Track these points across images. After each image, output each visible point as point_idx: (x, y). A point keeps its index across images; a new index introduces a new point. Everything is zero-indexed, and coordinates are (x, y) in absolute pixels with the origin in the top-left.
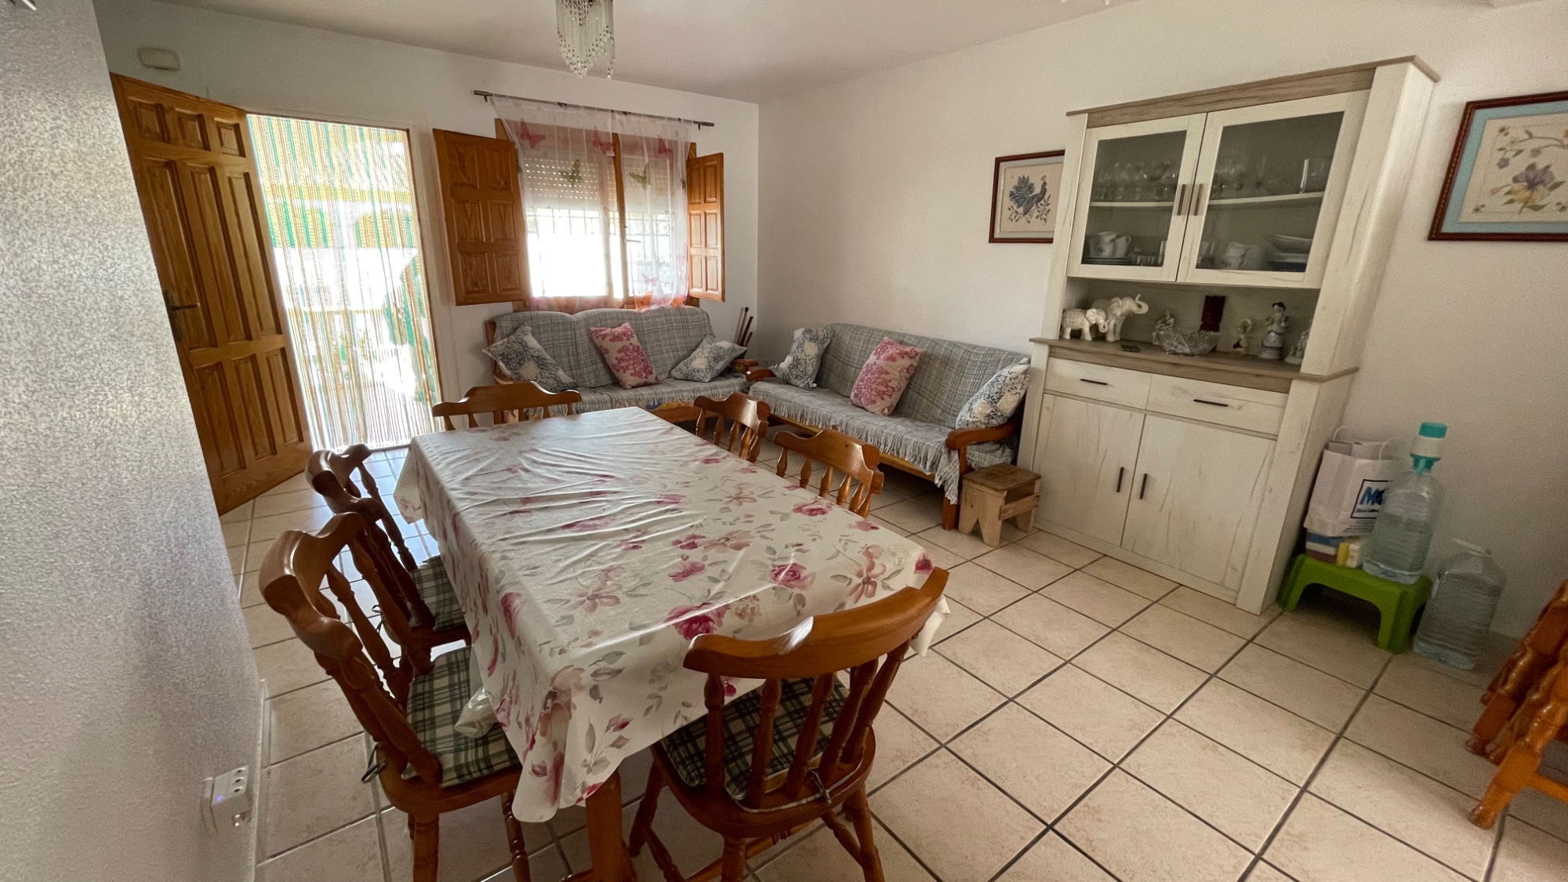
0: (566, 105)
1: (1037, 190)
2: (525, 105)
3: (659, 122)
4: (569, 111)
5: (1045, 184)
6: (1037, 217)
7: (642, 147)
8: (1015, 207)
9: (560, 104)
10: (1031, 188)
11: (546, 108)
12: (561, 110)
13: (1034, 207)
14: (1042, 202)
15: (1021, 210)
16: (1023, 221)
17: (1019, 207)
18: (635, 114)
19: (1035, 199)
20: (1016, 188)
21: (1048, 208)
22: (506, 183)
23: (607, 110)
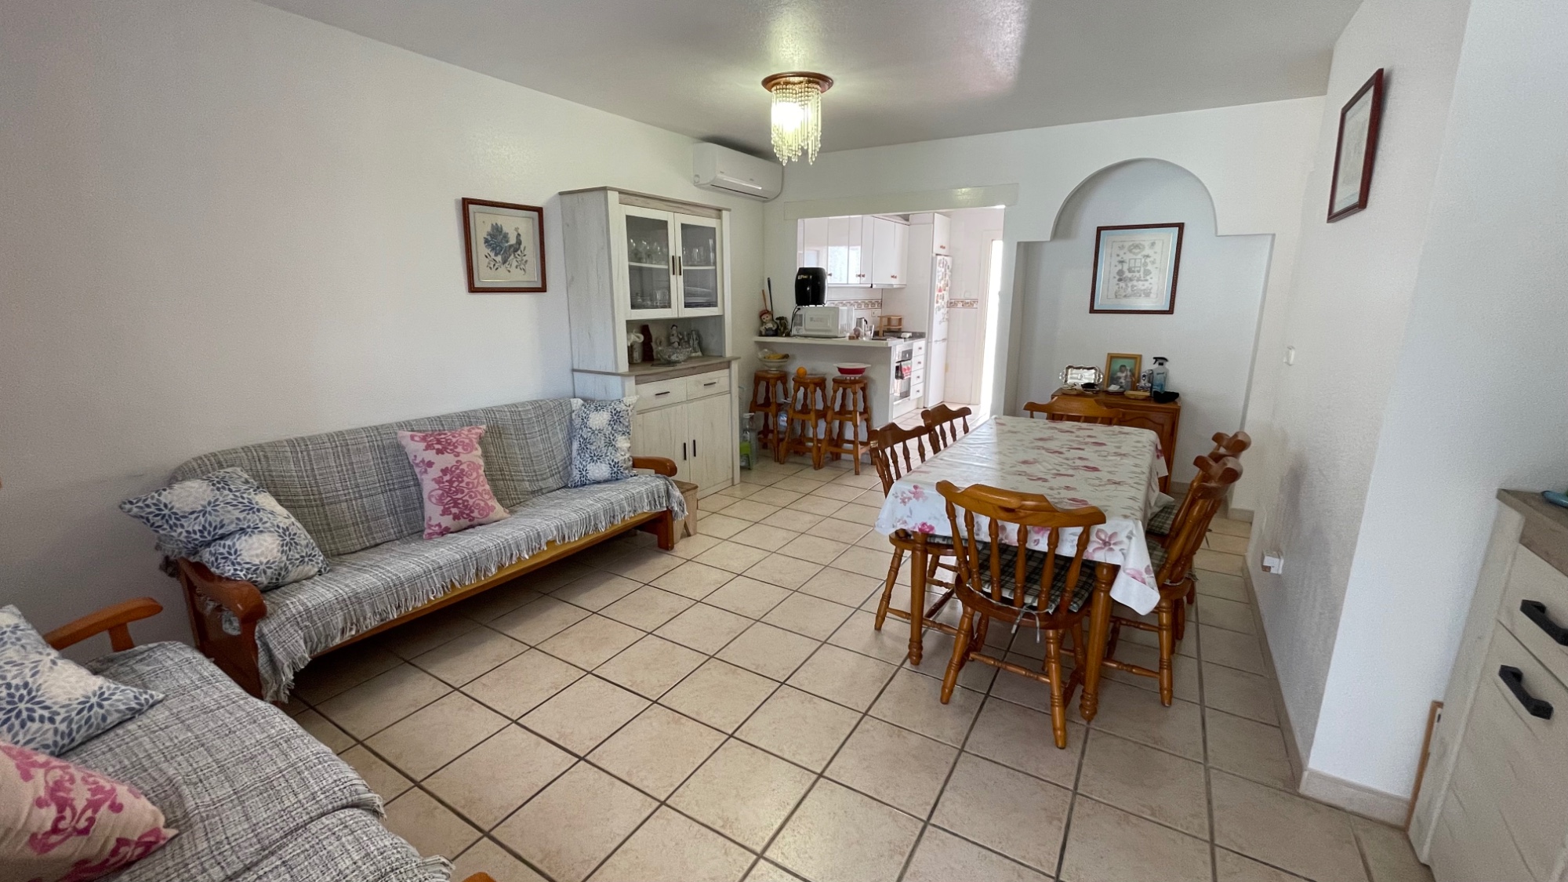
1: (513, 241)
5: (519, 235)
6: (517, 267)
8: (492, 254)
10: (506, 237)
13: (512, 257)
14: (519, 252)
15: (499, 258)
16: (503, 270)
17: (496, 255)
19: (512, 249)
20: (489, 234)
21: (525, 258)
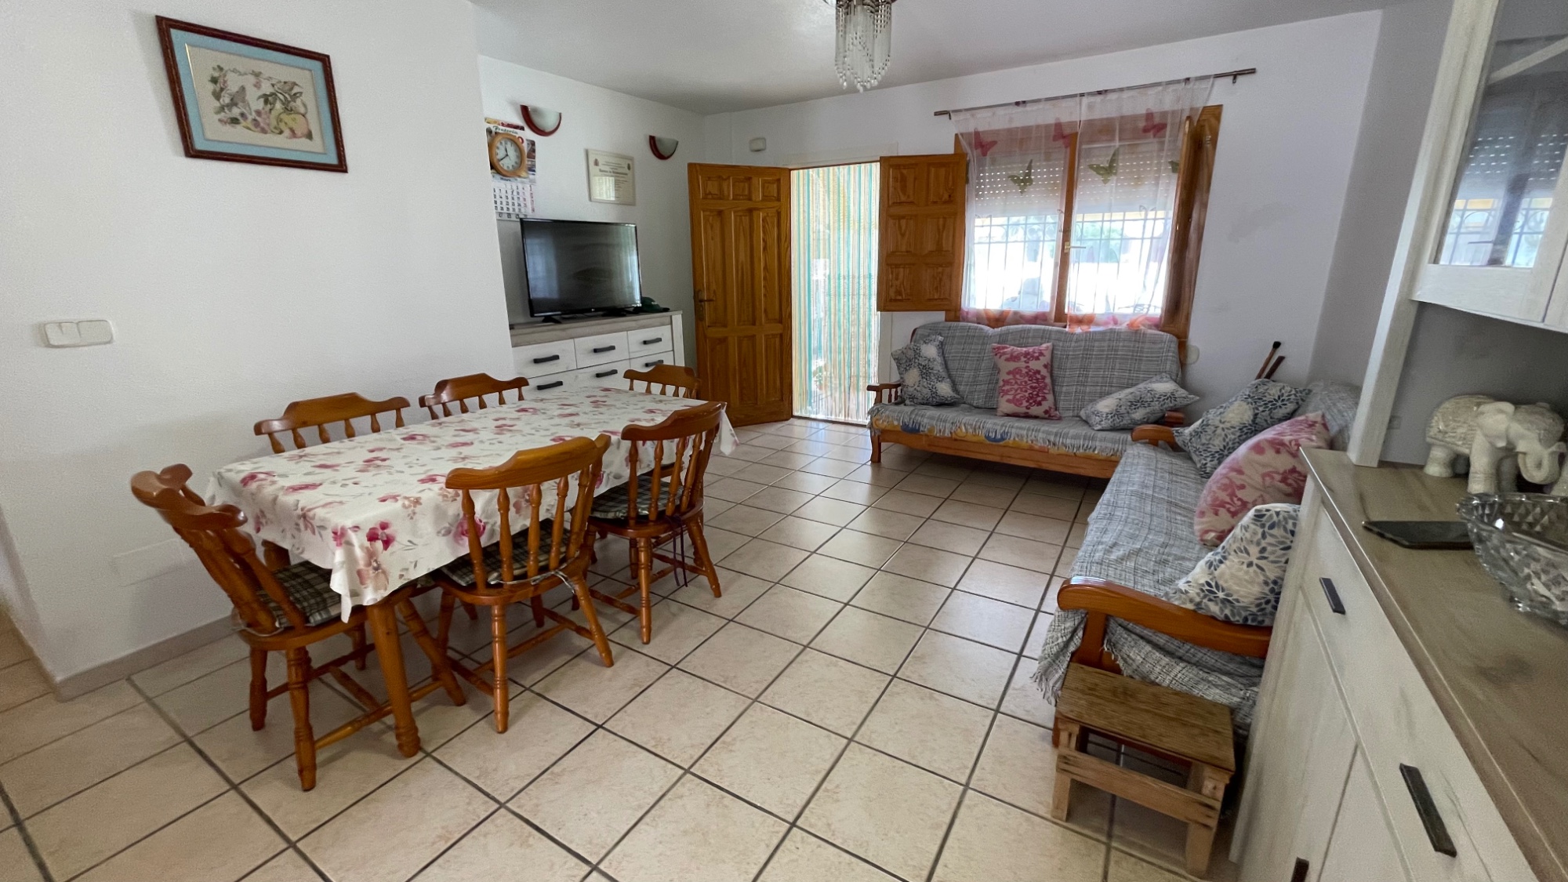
0: (1024, 102)
2: (980, 114)
3: (1152, 92)
4: (1029, 108)
7: (1114, 131)
9: (1017, 104)
11: (1001, 111)
12: (1020, 109)
18: (1113, 91)
22: (950, 196)
23: (1074, 96)
